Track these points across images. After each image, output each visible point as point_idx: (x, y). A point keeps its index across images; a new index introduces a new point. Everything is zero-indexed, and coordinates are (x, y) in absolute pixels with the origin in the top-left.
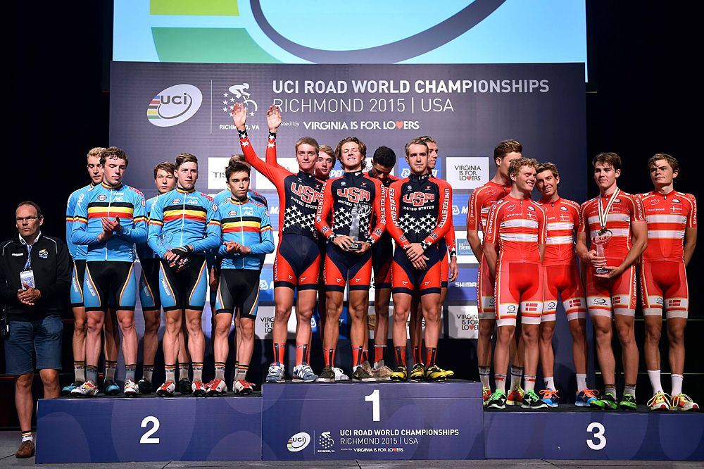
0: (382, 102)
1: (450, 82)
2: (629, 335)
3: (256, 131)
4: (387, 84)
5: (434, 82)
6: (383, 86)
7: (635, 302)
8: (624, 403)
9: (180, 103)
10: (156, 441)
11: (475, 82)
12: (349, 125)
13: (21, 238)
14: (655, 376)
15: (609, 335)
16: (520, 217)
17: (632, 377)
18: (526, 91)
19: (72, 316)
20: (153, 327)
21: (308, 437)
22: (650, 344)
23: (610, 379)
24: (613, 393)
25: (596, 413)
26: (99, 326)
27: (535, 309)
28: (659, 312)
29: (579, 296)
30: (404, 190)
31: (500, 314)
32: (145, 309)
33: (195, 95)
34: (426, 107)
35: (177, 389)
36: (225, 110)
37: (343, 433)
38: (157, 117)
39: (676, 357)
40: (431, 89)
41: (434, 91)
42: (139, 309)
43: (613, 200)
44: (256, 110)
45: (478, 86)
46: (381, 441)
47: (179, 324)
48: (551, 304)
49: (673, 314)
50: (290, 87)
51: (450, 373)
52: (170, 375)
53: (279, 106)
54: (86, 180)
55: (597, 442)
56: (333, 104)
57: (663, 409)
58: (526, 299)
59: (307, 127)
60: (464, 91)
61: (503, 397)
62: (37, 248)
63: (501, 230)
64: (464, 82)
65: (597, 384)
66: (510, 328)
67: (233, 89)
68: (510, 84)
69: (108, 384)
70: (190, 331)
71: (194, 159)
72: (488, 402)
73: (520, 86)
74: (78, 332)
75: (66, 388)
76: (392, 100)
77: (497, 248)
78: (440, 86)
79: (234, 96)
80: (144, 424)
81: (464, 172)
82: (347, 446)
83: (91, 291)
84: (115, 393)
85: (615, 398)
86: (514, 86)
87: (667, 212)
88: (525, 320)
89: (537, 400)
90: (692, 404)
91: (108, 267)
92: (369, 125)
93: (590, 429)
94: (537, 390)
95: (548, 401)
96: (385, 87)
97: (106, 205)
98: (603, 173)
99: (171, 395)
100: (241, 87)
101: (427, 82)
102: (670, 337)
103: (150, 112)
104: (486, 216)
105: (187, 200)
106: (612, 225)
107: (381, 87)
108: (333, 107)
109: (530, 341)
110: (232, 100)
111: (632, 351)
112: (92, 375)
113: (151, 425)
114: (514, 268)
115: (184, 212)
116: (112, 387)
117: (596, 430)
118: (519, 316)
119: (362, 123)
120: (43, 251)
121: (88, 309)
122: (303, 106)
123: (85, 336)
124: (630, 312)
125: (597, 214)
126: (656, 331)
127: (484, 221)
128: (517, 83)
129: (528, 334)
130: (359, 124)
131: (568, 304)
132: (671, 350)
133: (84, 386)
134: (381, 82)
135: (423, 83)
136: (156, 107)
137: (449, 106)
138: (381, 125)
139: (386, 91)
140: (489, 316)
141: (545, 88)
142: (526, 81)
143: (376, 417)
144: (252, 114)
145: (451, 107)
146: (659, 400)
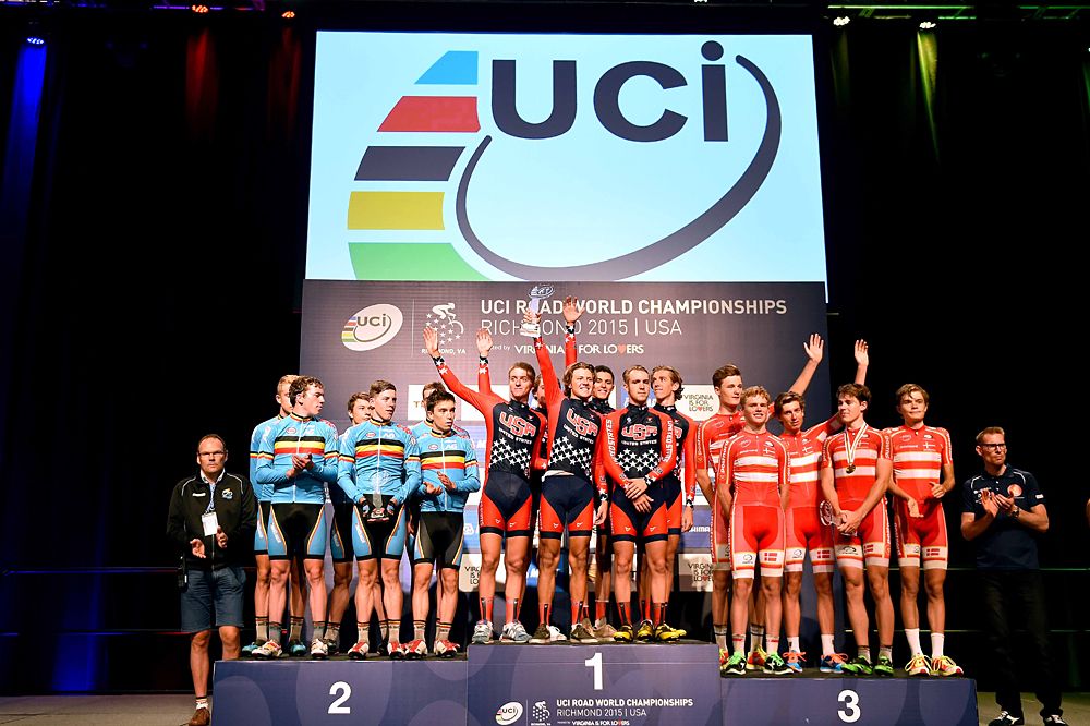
0: (603, 323)
1: (678, 302)
2: (882, 588)
3: (462, 355)
4: (607, 305)
5: (659, 302)
6: (603, 306)
7: (889, 550)
8: (879, 667)
9: (379, 324)
10: (347, 710)
11: (705, 302)
13: (203, 475)
14: (913, 636)
15: (861, 588)
16: (755, 454)
17: (887, 637)
18: (761, 312)
19: (255, 564)
20: (344, 579)
21: (519, 707)
22: (906, 599)
23: (863, 639)
24: (866, 656)
25: (849, 679)
26: (284, 576)
27: (775, 560)
28: (917, 562)
29: (827, 546)
30: (623, 423)
31: (736, 565)
32: (335, 560)
33: (395, 315)
34: (651, 329)
35: (370, 651)
37: (561, 703)
38: (352, 341)
39: (936, 613)
40: (656, 310)
41: (660, 312)
42: (329, 557)
43: (861, 435)
44: (462, 332)
45: (710, 307)
46: (604, 713)
47: (374, 576)
48: (797, 553)
49: (930, 565)
50: (499, 308)
51: (682, 632)
52: (363, 634)
54: (273, 410)
55: (850, 712)
56: (548, 325)
57: (923, 675)
58: (764, 548)
59: (519, 351)
60: (693, 312)
61: (742, 661)
62: (220, 487)
63: (734, 469)
64: (693, 302)
65: (847, 646)
66: (747, 581)
67: (437, 309)
68: (745, 305)
69: (292, 644)
70: (385, 583)
71: (391, 387)
72: (725, 666)
73: (755, 307)
74: (261, 584)
75: (247, 648)
76: (613, 321)
77: (732, 490)
78: (666, 306)
79: (438, 316)
80: (333, 691)
81: (694, 401)
82: (565, 718)
83: (277, 537)
84: (301, 654)
85: (869, 661)
86: (748, 307)
87: (921, 449)
88: (765, 572)
89: (781, 663)
90: (954, 668)
91: (296, 510)
92: (588, 349)
93: (841, 698)
94: (780, 652)
95: (794, 665)
96: (605, 308)
97: (295, 439)
98: (845, 405)
99: (363, 657)
100: (445, 307)
101: (652, 302)
102: (928, 591)
103: (345, 335)
104: (717, 452)
105: (383, 433)
106: (861, 462)
107: (601, 307)
108: (548, 329)
109: (771, 595)
110: (436, 321)
111: (886, 607)
112: (275, 634)
113: (340, 692)
114: (749, 512)
115: (379, 447)
116: (298, 647)
117: (849, 699)
118: (758, 567)
120: (227, 491)
121: (272, 558)
123: (269, 587)
124: (884, 562)
125: (844, 449)
126: (914, 584)
127: (715, 459)
128: (751, 304)
129: (768, 588)
131: (815, 555)
132: (929, 605)
133: (265, 645)
134: (601, 302)
135: (647, 303)
136: (351, 330)
137: (676, 328)
138: (601, 349)
139: (607, 312)
140: (725, 568)
141: (782, 310)
142: (761, 302)
143: (598, 685)
144: (458, 337)
145: (679, 330)
146: (918, 663)
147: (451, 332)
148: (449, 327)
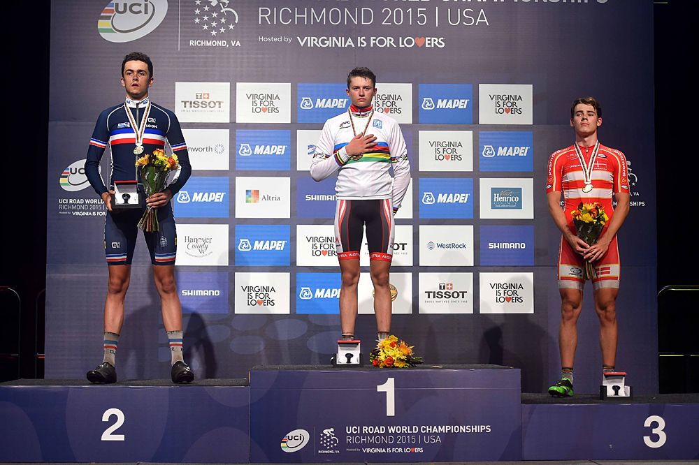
0: (398, 12)
3: (236, 48)
9: (140, 12)
10: (122, 438)
12: (355, 41)
18: (579, 1)
21: (305, 435)
33: (158, 1)
34: (454, 19)
36: (197, 21)
37: (350, 430)
38: (110, 31)
44: (236, 22)
46: (396, 440)
53: (266, 16)
55: (655, 438)
56: (335, 14)
59: (302, 44)
76: (410, 9)
79: (209, 2)
80: (106, 418)
82: (354, 446)
92: (381, 42)
93: (648, 423)
103: (102, 24)
108: (335, 18)
110: (206, 8)
117: (655, 425)
119: (372, 38)
122: (296, 16)
130: (368, 41)
136: (108, 18)
137: (482, 19)
138: (396, 42)
143: (391, 412)
144: (231, 27)
145: (486, 21)
147: (223, 21)
148: (221, 15)
